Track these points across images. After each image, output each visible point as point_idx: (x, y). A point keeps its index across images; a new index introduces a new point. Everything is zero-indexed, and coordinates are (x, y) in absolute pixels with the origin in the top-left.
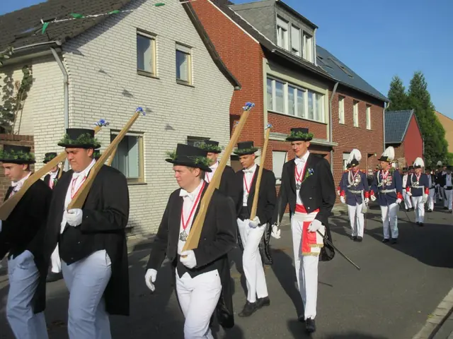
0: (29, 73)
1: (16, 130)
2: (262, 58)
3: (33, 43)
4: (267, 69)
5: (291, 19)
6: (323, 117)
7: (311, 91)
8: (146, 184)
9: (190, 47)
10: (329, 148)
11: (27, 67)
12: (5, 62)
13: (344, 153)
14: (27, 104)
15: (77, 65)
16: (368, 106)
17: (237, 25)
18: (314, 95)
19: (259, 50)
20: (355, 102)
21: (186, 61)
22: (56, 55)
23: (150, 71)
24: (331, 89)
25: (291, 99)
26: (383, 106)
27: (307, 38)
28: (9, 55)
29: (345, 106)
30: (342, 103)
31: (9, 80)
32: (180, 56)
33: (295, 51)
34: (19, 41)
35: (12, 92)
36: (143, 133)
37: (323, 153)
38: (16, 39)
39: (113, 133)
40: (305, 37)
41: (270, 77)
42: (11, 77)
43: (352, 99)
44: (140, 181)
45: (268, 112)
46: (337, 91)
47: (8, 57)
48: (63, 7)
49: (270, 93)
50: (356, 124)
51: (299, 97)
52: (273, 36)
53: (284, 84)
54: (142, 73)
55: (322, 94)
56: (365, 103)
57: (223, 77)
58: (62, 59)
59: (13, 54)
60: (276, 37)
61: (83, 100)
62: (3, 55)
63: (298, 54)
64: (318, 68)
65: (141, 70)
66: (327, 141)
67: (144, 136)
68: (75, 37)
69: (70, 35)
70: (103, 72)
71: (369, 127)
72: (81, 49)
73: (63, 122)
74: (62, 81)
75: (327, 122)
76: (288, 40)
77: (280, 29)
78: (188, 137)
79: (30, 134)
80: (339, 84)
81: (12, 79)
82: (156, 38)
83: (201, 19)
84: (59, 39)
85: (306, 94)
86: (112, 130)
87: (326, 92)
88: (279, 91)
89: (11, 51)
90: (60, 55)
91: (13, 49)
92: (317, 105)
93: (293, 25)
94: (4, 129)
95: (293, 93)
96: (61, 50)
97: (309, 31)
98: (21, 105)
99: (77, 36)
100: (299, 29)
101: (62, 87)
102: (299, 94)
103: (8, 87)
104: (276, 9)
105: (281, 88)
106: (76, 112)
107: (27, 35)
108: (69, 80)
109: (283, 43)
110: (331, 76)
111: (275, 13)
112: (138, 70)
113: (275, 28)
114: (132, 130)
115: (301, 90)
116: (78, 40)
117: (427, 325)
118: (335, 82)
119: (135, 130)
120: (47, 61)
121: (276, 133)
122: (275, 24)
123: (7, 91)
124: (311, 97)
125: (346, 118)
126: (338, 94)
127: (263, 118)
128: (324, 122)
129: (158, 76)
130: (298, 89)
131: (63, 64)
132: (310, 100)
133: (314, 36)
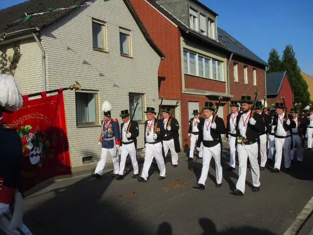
0: (18, 51)
2: (179, 39)
3: (20, 29)
4: (183, 45)
6: (223, 77)
7: (214, 59)
9: (130, 31)
10: (227, 99)
11: (16, 46)
12: (1, 43)
14: (17, 72)
15: (51, 44)
16: (254, 69)
17: (162, 14)
18: (217, 62)
19: (177, 31)
20: (245, 67)
21: (127, 40)
22: (36, 38)
23: (102, 48)
24: (228, 58)
25: (201, 65)
26: (265, 69)
27: (211, 22)
28: (3, 38)
29: (238, 71)
30: (236, 68)
31: (4, 56)
32: (123, 37)
33: (203, 32)
34: (11, 28)
35: (6, 65)
36: (98, 91)
37: (224, 102)
38: (9, 27)
39: (77, 91)
40: (209, 22)
42: (5, 53)
43: (243, 64)
44: (96, 124)
45: (185, 74)
46: (232, 59)
47: (3, 40)
49: (186, 61)
50: (246, 82)
51: (206, 64)
52: (187, 22)
53: (195, 55)
54: (96, 49)
55: (222, 62)
56: (252, 67)
57: (153, 51)
58: (40, 40)
59: (6, 37)
60: (189, 22)
61: (55, 69)
63: (205, 34)
64: (219, 43)
65: (96, 47)
66: (227, 94)
67: (99, 93)
68: (49, 25)
69: (46, 23)
70: (70, 49)
71: (255, 84)
72: (54, 33)
73: (42, 84)
74: (41, 56)
75: (226, 81)
76: (198, 24)
77: (192, 17)
78: (130, 93)
80: (234, 54)
81: (6, 55)
82: (106, 25)
83: (137, 11)
84: (38, 26)
85: (211, 61)
87: (225, 60)
88: (192, 59)
89: (5, 35)
90: (39, 37)
91: (6, 34)
92: (219, 69)
93: (201, 14)
95: (201, 61)
96: (39, 34)
97: (212, 18)
99: (51, 24)
100: (205, 16)
101: (41, 60)
102: (206, 62)
103: (3, 61)
104: (189, 3)
105: (194, 58)
106: (51, 77)
107: (17, 24)
108: (46, 55)
109: (194, 26)
110: (229, 49)
111: (188, 5)
112: (93, 47)
113: (188, 16)
114: (90, 89)
115: (207, 59)
116: (51, 27)
117: (297, 221)
118: (230, 53)
119: (92, 89)
120: (30, 42)
121: (190, 89)
122: (188, 13)
123: (3, 63)
124: (215, 64)
125: (239, 78)
126: (233, 61)
127: (181, 79)
128: (223, 81)
129: (107, 51)
130: (205, 58)
131: (41, 44)
132: (214, 66)
133: (216, 21)
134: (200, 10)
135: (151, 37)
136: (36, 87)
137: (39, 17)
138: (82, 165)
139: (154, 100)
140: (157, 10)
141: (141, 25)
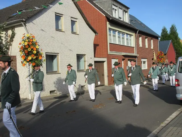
0: (14, 32)
1: (9, 53)
2: (106, 23)
3: (15, 20)
4: (108, 26)
5: (118, 5)
6: (133, 44)
7: (127, 34)
8: (60, 73)
9: (77, 19)
10: (135, 57)
11: (13, 29)
12: (4, 28)
13: (142, 58)
14: (13, 44)
15: (32, 28)
16: (152, 39)
17: (97, 9)
18: (129, 35)
19: (105, 19)
20: (146, 38)
21: (75, 24)
22: (23, 24)
23: (61, 29)
24: (136, 33)
25: (119, 37)
26: (158, 39)
27: (125, 13)
28: (6, 25)
29: (142, 40)
30: (140, 39)
32: (73, 23)
33: (121, 18)
35: (8, 39)
36: (59, 53)
38: (9, 18)
39: (47, 54)
40: (124, 12)
41: (110, 29)
43: (145, 36)
44: (58, 72)
45: (110, 43)
46: (139, 33)
48: (27, 5)
49: (110, 35)
50: (147, 47)
51: (123, 37)
52: (111, 13)
53: (116, 32)
55: (132, 35)
56: (150, 38)
58: (26, 26)
59: (7, 24)
60: (112, 13)
62: (3, 25)
63: (122, 19)
64: (130, 25)
65: (57, 29)
66: (135, 54)
67: (59, 55)
68: (30, 17)
69: (28, 16)
70: (42, 30)
71: (152, 48)
72: (34, 21)
75: (135, 46)
76: (118, 14)
77: (114, 10)
78: (77, 54)
79: (15, 55)
80: (139, 31)
81: (8, 34)
82: (63, 16)
85: (125, 35)
86: (46, 53)
87: (134, 34)
88: (115, 35)
89: (6, 23)
90: (25, 24)
91: (7, 23)
92: (130, 40)
93: (119, 8)
94: (5, 53)
95: (120, 35)
96: (25, 22)
97: (126, 10)
99: (32, 17)
100: (122, 9)
102: (122, 36)
103: (6, 37)
104: (112, 2)
107: (13, 17)
109: (116, 15)
110: (136, 28)
112: (56, 29)
113: (112, 9)
114: (54, 52)
117: (160, 127)
118: (137, 30)
119: (55, 52)
120: (20, 27)
121: (113, 52)
122: (112, 8)
123: (6, 38)
124: (128, 36)
125: (142, 44)
126: (139, 35)
127: (107, 46)
128: (133, 46)
129: (64, 31)
130: (122, 34)
131: (26, 28)
132: (127, 38)
133: (129, 12)
135: (90, 23)
138: (49, 95)
139: (91, 58)
140: (94, 6)
141: (83, 16)
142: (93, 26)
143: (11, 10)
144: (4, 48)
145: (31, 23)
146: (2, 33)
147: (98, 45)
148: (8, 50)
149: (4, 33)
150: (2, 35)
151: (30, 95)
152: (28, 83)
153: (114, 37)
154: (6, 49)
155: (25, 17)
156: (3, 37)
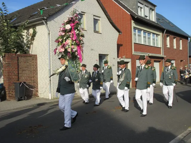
0: (35, 30)
1: (30, 52)
2: (131, 21)
3: (36, 18)
4: (133, 25)
6: (160, 44)
7: (153, 33)
9: (100, 17)
10: (162, 58)
11: (34, 27)
12: (26, 26)
14: (35, 42)
15: (53, 26)
16: (181, 39)
17: (121, 7)
18: (155, 35)
19: (130, 17)
20: (174, 38)
21: (98, 23)
22: (44, 23)
23: (83, 28)
24: (163, 32)
25: (145, 37)
26: (188, 39)
27: (152, 11)
29: (170, 40)
30: (168, 39)
32: (96, 21)
33: (146, 16)
34: (31, 18)
35: (29, 38)
37: (160, 60)
40: (151, 10)
41: (135, 28)
42: (28, 31)
43: (173, 36)
45: (134, 43)
46: (166, 33)
48: (48, 3)
49: (135, 34)
50: (175, 47)
51: (149, 37)
52: (136, 11)
53: (141, 31)
55: (159, 35)
56: (179, 38)
57: (114, 29)
58: (47, 24)
59: (28, 23)
60: (138, 11)
62: (24, 23)
63: (148, 18)
64: (157, 24)
66: (161, 55)
69: (50, 14)
71: (181, 49)
72: (56, 19)
73: (47, 48)
74: (47, 33)
75: (162, 47)
76: (143, 12)
77: (140, 7)
78: (99, 54)
79: (36, 54)
80: (167, 30)
81: (29, 33)
82: (85, 14)
85: (152, 35)
87: (161, 34)
88: (139, 34)
90: (46, 22)
91: (28, 21)
92: (157, 40)
93: (145, 6)
94: (26, 52)
95: (145, 34)
96: (46, 21)
97: (153, 8)
98: (32, 43)
100: (148, 7)
101: (48, 37)
102: (148, 35)
105: (140, 33)
107: (35, 15)
108: (50, 32)
109: (141, 14)
110: (164, 27)
111: (137, 1)
113: (137, 7)
115: (149, 33)
116: (53, 16)
118: (165, 29)
121: (137, 52)
122: (137, 5)
123: (27, 37)
124: (154, 36)
125: (170, 44)
126: (166, 34)
127: (132, 46)
128: (160, 47)
129: (86, 30)
130: (148, 33)
131: (47, 26)
132: (154, 38)
133: (155, 10)
134: (145, 3)
135: (114, 21)
136: (44, 51)
137: (47, 11)
139: (114, 58)
140: (118, 4)
141: (107, 14)
142: (116, 25)
143: (32, 8)
144: (25, 47)
145: (52, 21)
146: (23, 31)
147: (122, 45)
148: (29, 49)
149: (26, 31)
150: (23, 34)
151: (50, 94)
152: (48, 83)
153: (139, 37)
154: (27, 48)
155: (46, 15)
156: (24, 35)
